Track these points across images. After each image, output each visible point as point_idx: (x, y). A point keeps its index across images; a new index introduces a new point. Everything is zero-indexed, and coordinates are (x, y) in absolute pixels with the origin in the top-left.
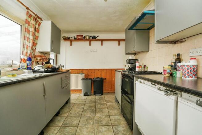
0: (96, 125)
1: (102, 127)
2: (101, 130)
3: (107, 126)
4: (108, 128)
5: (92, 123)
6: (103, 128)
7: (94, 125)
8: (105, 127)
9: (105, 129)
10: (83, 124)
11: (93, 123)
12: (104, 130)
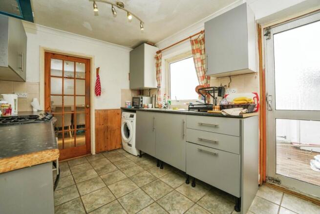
0: (116, 202)
1: (104, 202)
2: (104, 199)
3: (97, 207)
4: (94, 206)
5: (125, 200)
6: (102, 203)
7: (119, 199)
8: (100, 204)
9: (99, 203)
10: (137, 193)
11: (122, 202)
12: (99, 200)
